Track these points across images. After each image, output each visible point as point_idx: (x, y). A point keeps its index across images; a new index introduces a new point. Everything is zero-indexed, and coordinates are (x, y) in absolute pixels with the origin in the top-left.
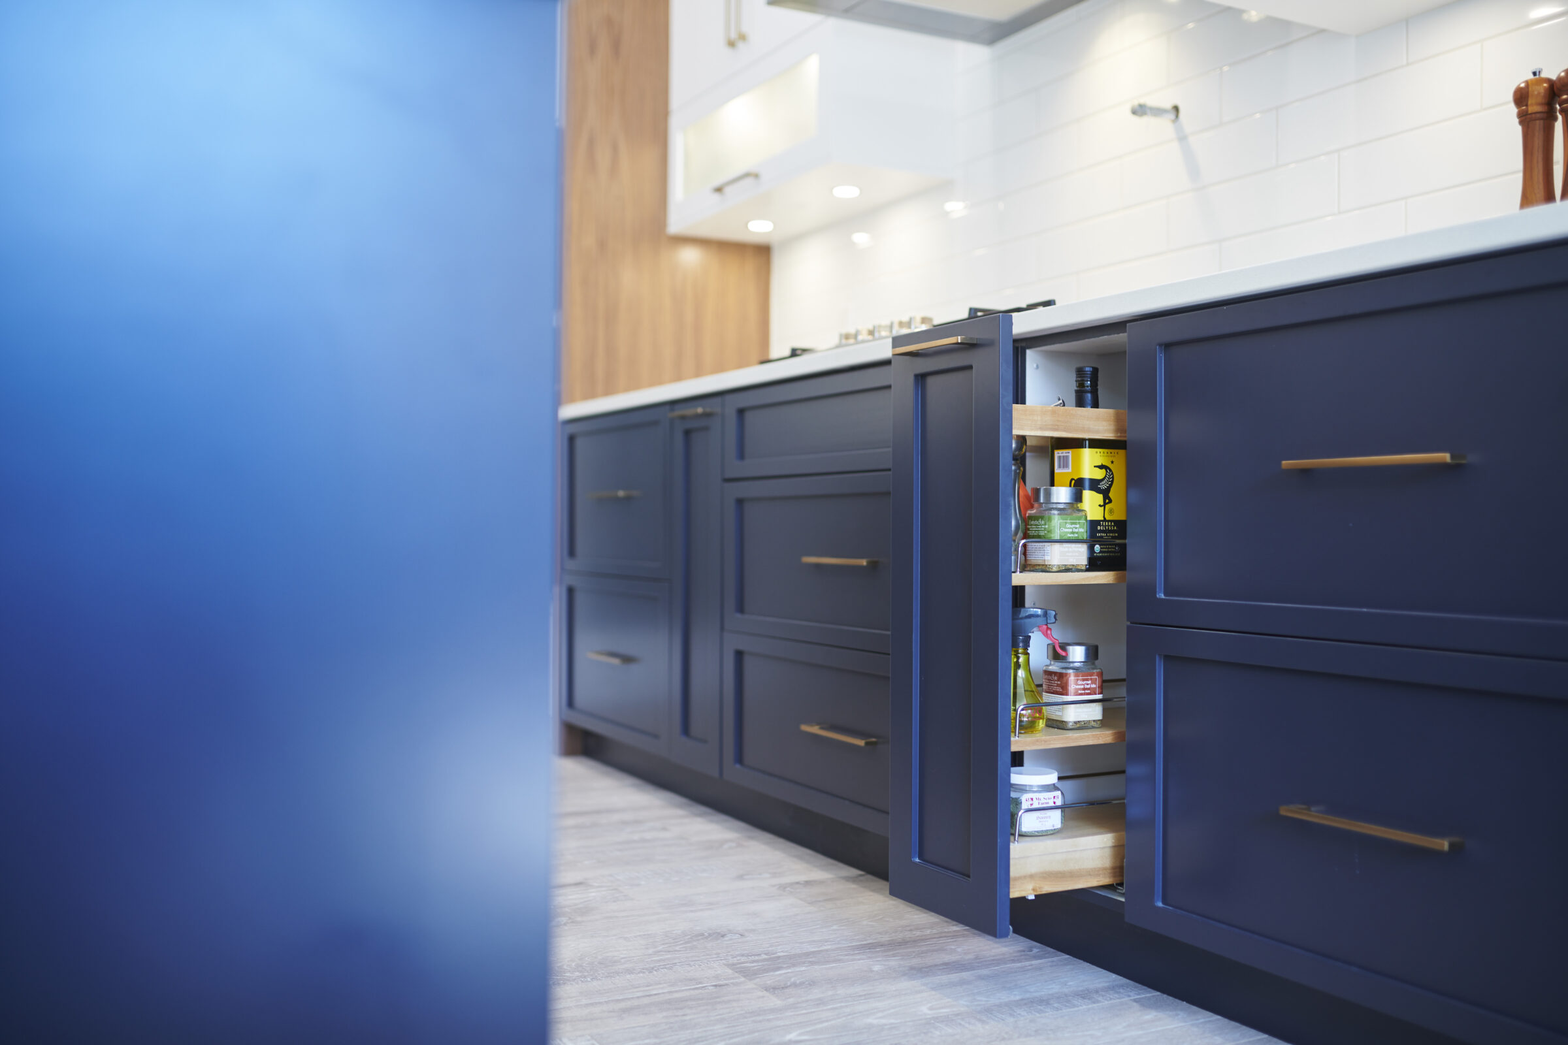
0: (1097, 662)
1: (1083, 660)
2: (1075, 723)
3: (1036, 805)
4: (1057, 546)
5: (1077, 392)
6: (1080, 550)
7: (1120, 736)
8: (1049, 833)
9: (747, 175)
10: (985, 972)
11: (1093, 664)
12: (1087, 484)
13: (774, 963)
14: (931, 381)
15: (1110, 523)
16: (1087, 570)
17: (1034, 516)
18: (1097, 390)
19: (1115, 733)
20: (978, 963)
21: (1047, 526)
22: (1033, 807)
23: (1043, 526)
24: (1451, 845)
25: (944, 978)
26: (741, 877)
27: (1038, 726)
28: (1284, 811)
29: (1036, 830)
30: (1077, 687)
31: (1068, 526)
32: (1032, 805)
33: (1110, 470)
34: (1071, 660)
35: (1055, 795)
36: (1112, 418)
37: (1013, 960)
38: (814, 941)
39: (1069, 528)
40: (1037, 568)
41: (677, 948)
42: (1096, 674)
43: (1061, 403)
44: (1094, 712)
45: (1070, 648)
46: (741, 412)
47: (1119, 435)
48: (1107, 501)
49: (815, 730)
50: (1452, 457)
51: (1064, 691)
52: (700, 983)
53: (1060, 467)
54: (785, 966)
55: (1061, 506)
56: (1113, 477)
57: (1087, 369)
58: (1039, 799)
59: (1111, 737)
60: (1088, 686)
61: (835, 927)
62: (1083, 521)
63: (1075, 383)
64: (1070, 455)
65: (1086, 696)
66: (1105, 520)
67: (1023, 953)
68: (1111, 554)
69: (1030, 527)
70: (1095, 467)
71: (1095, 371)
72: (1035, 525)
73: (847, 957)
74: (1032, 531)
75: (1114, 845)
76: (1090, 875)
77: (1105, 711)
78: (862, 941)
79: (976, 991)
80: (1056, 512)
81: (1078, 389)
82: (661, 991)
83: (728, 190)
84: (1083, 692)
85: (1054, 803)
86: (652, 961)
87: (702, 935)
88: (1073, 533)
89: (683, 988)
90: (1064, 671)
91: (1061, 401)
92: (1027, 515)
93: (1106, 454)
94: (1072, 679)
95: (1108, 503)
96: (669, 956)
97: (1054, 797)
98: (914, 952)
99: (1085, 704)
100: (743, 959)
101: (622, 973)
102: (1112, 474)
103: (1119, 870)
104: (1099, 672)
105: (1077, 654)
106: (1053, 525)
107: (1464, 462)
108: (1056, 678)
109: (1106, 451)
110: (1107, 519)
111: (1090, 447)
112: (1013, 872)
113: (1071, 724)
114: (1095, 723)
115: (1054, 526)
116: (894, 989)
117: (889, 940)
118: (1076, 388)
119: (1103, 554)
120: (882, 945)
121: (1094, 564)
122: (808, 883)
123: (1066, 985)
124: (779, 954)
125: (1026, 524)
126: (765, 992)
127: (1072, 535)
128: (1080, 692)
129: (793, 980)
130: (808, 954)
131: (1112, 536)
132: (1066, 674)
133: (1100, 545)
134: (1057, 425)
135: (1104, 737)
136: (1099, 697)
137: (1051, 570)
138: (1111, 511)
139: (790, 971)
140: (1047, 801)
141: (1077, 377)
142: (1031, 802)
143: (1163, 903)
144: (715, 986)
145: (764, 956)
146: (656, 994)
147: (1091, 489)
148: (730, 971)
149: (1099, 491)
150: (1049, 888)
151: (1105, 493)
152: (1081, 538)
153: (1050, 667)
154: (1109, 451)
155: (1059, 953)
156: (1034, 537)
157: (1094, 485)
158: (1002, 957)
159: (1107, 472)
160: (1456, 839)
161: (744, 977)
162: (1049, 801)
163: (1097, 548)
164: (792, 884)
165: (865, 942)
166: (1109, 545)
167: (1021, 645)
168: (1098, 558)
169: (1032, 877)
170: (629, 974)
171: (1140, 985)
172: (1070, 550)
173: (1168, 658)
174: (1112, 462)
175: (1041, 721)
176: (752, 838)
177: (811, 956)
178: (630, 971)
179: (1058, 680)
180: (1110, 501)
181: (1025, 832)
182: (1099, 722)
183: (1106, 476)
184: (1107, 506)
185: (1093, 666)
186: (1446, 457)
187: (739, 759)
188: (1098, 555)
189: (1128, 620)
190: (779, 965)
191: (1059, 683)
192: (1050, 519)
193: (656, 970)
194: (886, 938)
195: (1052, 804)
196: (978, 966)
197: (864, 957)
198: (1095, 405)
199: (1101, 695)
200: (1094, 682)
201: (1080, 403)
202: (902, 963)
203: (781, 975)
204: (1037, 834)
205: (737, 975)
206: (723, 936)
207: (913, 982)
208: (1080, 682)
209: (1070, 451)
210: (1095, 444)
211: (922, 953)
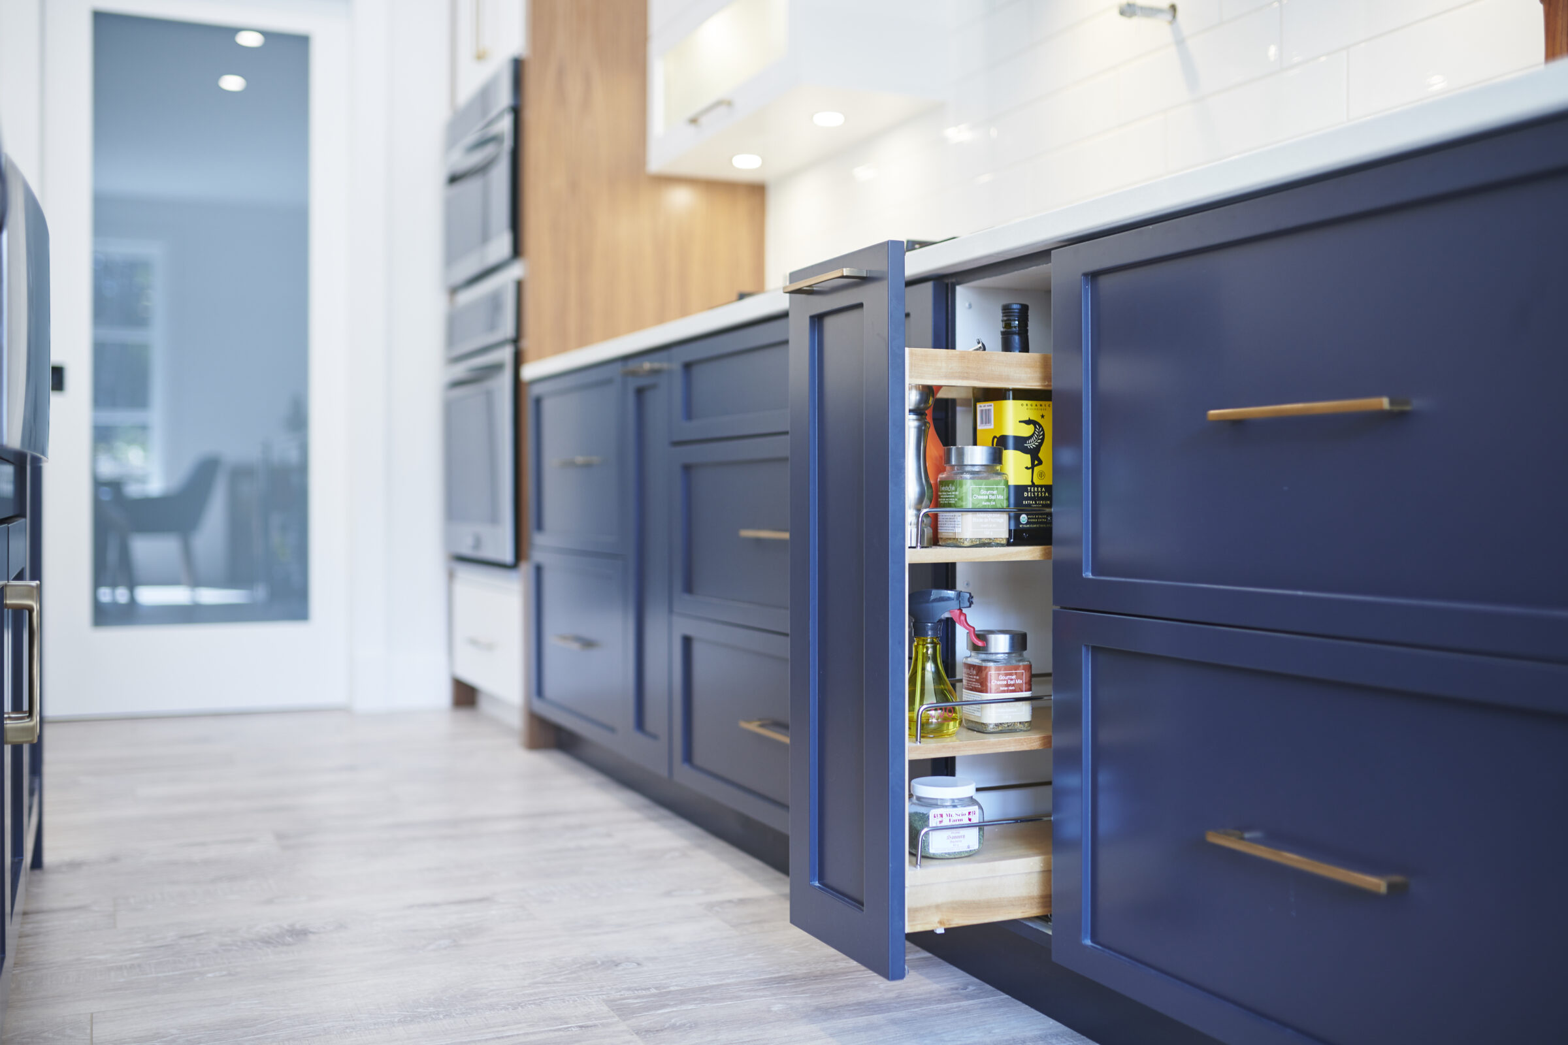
0: (1025, 653)
1: (1007, 651)
2: (997, 725)
3: (946, 823)
4: (969, 517)
5: (1003, 333)
6: (998, 520)
7: (1047, 741)
8: (963, 855)
9: (719, 103)
10: (902, 1014)
11: (1021, 655)
12: (1011, 443)
13: (663, 997)
14: (829, 322)
15: (1040, 489)
16: (1009, 544)
17: (945, 481)
18: (1027, 331)
19: (1040, 737)
20: (898, 1003)
21: (957, 493)
22: (942, 824)
23: (953, 493)
24: (1391, 886)
25: (849, 1022)
26: (669, 894)
27: (948, 729)
28: (1214, 838)
29: (947, 851)
30: (999, 683)
31: (983, 492)
32: (941, 822)
33: (1040, 426)
34: (993, 651)
35: (971, 811)
36: (1038, 363)
37: (939, 1000)
38: (719, 973)
39: (983, 495)
40: (949, 542)
41: (558, 979)
42: (1022, 667)
43: (980, 348)
44: (1021, 713)
45: (992, 637)
46: (688, 366)
47: (1047, 383)
48: (1036, 462)
49: (753, 727)
50: (1392, 403)
51: (982, 687)
52: (566, 1023)
53: (982, 423)
54: (672, 1003)
55: (976, 469)
56: (1043, 435)
57: (1015, 306)
58: (950, 815)
59: (1039, 743)
60: (1012, 682)
61: (750, 956)
62: (1002, 486)
63: (1001, 323)
64: (992, 408)
65: (1009, 694)
66: (1033, 485)
67: (955, 991)
68: (1042, 526)
69: (940, 493)
70: (1020, 422)
71: (1024, 309)
72: (946, 491)
73: (748, 993)
74: (943, 498)
75: (1042, 869)
76: (1013, 905)
77: (1034, 711)
78: (774, 973)
79: (881, 1039)
80: (968, 476)
81: (1005, 330)
82: (516, 1033)
83: (704, 120)
84: (1006, 689)
85: (970, 820)
86: (523, 994)
87: (595, 963)
88: (989, 500)
89: (546, 1029)
90: (984, 664)
91: (980, 345)
92: (938, 480)
93: (1034, 407)
94: (992, 673)
95: (1037, 465)
96: (545, 989)
97: (969, 813)
98: (828, 988)
99: (1011, 703)
100: (627, 994)
101: (482, 1009)
102: (1043, 430)
103: (1047, 899)
104: (1026, 665)
105: (1001, 644)
106: (964, 491)
107: (1407, 408)
108: (975, 672)
109: (1034, 403)
110: (1036, 484)
111: (1014, 399)
112: (908, 903)
113: (991, 726)
114: (1021, 726)
115: (966, 493)
116: (786, 1034)
117: (805, 973)
118: (1002, 330)
119: (1031, 526)
120: (794, 979)
121: (1018, 537)
122: (742, 902)
123: (990, 1033)
124: (672, 989)
125: (937, 490)
126: (635, 1035)
127: (988, 503)
128: (1002, 689)
129: (673, 1021)
130: (703, 989)
131: (1042, 504)
132: (986, 667)
133: (1027, 515)
134: (967, 373)
135: (1029, 742)
136: (1027, 694)
137: (962, 544)
138: (1041, 475)
139: (675, 1009)
140: (961, 817)
141: (1003, 316)
142: (940, 819)
143: (1092, 942)
144: (581, 1027)
145: (653, 991)
146: (508, 1036)
147: (1016, 448)
148: (605, 1008)
149: (1025, 451)
150: (960, 920)
151: (1034, 454)
152: (999, 506)
153: (969, 659)
154: (1038, 403)
155: (999, 992)
156: (944, 506)
157: (1020, 444)
158: (928, 995)
159: (1035, 427)
160: (1397, 879)
161: (619, 1016)
162: (963, 817)
163: (1024, 518)
164: (721, 903)
165: (777, 975)
166: (1038, 514)
167: (930, 633)
168: (1024, 530)
169: (938, 907)
170: (490, 1010)
171: (1079, 1035)
172: (986, 520)
173: (1095, 650)
174: (1043, 416)
175: (951, 724)
176: (701, 847)
177: (708, 991)
178: (491, 1007)
179: (977, 675)
180: (1040, 463)
181: (934, 854)
182: (1026, 725)
183: (1034, 433)
184: (1035, 468)
185: (1020, 658)
186: (1385, 403)
187: (688, 757)
188: (1025, 526)
189: (1055, 603)
190: (667, 1002)
191: (978, 678)
192: (961, 485)
193: (522, 1007)
194: (803, 970)
195: (966, 821)
196: (896, 1007)
197: (768, 993)
198: (1025, 348)
199: (1030, 693)
200: (1019, 677)
201: (1007, 347)
202: (808, 1001)
203: (662, 1014)
204: (947, 856)
205: (612, 1013)
206: (617, 965)
207: (812, 1025)
208: (1002, 677)
209: (992, 403)
210: (1021, 394)
211: (838, 990)
